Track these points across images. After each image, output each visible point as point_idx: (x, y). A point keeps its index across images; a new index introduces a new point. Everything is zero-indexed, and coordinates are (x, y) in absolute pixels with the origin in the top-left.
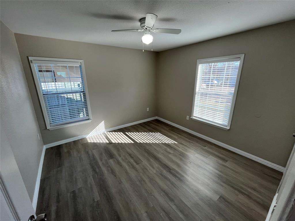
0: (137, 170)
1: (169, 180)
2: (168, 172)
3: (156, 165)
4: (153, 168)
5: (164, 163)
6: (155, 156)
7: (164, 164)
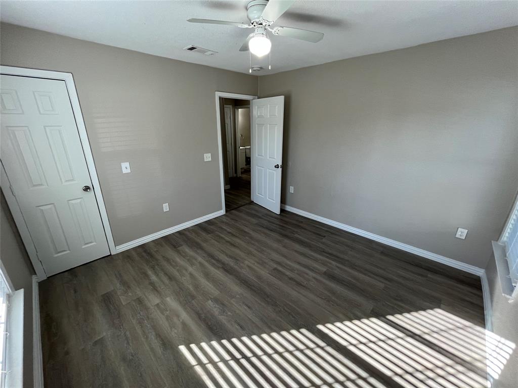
0: (272, 260)
1: (227, 255)
2: (228, 264)
3: (245, 272)
4: (249, 267)
5: (231, 276)
6: (248, 287)
7: (231, 274)
